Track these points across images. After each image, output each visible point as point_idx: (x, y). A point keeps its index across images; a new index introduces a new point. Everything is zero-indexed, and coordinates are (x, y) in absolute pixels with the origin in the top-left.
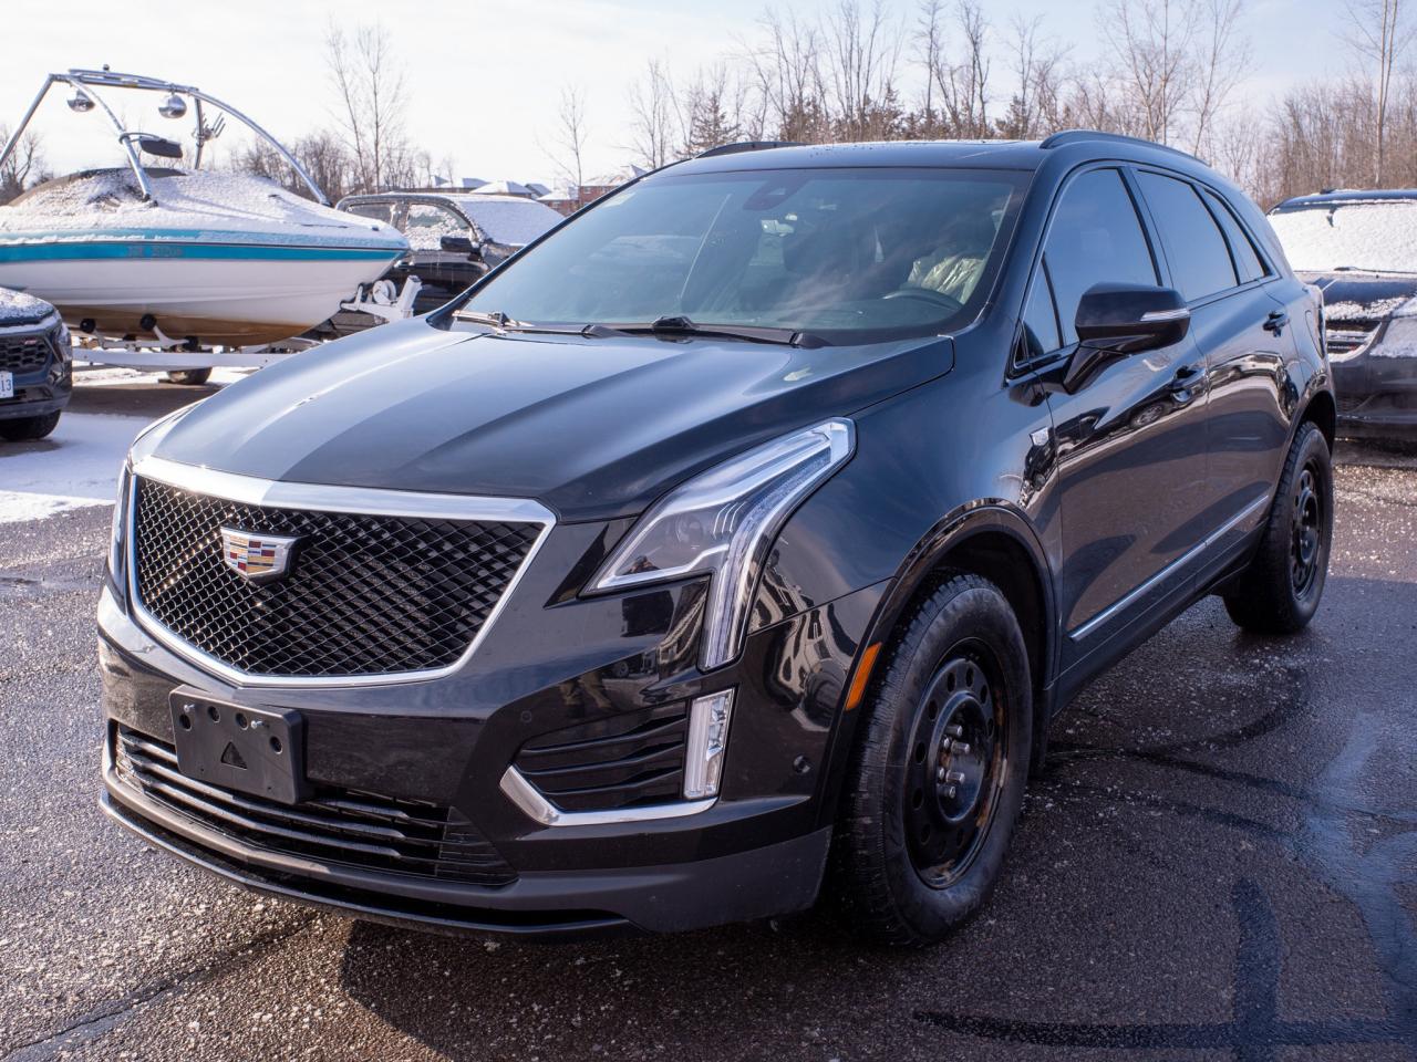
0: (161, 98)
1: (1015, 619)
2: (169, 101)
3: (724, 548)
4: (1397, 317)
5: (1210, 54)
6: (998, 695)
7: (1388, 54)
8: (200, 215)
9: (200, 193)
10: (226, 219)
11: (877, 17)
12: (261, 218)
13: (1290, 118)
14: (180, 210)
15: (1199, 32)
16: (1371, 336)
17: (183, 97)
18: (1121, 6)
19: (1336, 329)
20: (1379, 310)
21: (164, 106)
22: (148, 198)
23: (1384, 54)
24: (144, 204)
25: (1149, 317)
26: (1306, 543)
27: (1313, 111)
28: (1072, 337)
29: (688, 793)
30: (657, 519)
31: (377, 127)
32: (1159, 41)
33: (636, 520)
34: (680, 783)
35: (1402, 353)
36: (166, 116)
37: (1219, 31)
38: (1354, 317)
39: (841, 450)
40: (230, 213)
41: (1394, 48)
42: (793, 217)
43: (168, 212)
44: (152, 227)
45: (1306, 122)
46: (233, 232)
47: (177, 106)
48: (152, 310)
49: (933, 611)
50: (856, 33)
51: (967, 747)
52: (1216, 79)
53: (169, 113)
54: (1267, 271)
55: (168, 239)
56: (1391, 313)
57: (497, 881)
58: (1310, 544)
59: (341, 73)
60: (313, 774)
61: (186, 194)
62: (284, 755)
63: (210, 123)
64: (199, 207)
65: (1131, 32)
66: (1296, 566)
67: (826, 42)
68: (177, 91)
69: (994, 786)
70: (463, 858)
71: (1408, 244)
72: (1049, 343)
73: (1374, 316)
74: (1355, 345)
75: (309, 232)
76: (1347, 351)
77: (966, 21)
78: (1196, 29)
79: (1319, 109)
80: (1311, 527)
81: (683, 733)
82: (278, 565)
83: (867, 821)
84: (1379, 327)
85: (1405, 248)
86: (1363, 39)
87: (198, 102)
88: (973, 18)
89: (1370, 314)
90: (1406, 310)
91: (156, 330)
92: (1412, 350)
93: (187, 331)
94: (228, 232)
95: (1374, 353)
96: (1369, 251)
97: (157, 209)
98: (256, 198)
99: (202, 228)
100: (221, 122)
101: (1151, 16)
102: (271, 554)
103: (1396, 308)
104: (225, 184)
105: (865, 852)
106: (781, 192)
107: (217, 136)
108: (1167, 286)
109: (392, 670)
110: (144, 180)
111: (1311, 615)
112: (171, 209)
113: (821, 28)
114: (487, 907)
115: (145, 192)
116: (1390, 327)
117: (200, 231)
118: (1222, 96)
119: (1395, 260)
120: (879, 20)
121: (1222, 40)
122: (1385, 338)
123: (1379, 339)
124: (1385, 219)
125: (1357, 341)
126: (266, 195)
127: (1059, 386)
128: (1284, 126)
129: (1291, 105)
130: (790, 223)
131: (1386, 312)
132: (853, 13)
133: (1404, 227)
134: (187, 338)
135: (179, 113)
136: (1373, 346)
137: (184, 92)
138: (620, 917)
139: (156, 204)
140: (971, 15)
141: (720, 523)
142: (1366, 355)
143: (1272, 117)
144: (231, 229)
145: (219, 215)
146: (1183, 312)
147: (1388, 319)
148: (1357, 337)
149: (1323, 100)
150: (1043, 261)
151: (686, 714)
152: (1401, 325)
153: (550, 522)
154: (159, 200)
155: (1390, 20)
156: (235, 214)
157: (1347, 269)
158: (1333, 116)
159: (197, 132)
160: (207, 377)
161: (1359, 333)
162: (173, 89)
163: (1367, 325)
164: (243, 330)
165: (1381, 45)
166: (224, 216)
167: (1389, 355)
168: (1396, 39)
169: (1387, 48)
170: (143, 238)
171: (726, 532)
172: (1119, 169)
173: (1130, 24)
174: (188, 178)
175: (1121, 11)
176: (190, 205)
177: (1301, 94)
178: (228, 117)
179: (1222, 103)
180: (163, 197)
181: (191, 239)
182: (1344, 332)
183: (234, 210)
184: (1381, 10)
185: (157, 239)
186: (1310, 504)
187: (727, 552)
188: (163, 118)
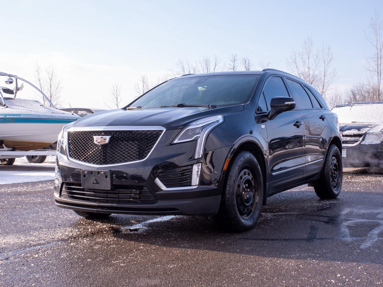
0: (6, 78)
1: (258, 164)
2: (8, 79)
3: (199, 135)
4: (368, 134)
5: (323, 74)
6: (255, 181)
7: (379, 73)
8: (21, 110)
9: (20, 104)
10: (29, 111)
11: (216, 63)
12: (39, 111)
13: (352, 96)
14: (15, 108)
15: (320, 66)
16: (361, 139)
17: (13, 78)
18: (294, 59)
19: (351, 137)
20: (363, 131)
21: (7, 80)
22: (5, 105)
23: (378, 73)
24: (4, 107)
25: (286, 103)
26: (335, 175)
27: (360, 93)
28: (270, 108)
29: (193, 184)
30: (186, 129)
31: (51, 97)
32: (307, 70)
33: (182, 129)
34: (191, 182)
35: (370, 143)
36: (7, 83)
37: (326, 66)
38: (356, 133)
39: (221, 121)
40: (29, 109)
41: (381, 71)
42: (206, 87)
43: (11, 109)
44: (6, 113)
45: (358, 97)
46: (31, 115)
47: (11, 81)
48: (2, 139)
49: (241, 155)
50: (209, 69)
51: (249, 190)
52: (326, 81)
53: (8, 82)
54: (321, 107)
55: (11, 117)
56: (366, 132)
57: (153, 203)
58: (336, 176)
59: (39, 80)
60: (114, 183)
61: (16, 104)
62: (109, 179)
63: (19, 86)
64: (20, 108)
65: (298, 67)
66: (332, 181)
67: (199, 71)
68: (11, 76)
69: (255, 202)
70: (146, 198)
71: (371, 115)
72: (264, 110)
73: (361, 133)
74: (357, 141)
75: (53, 115)
76: (355, 143)
77: (245, 64)
78: (318, 66)
79: (362, 93)
80: (336, 172)
81: (191, 172)
82: (107, 141)
83: (228, 196)
84: (363, 136)
85: (371, 116)
86: (371, 68)
87: (16, 79)
88: (247, 64)
89: (360, 133)
90: (370, 131)
91: (3, 145)
92: (373, 142)
93: (12, 146)
94: (30, 115)
95: (362, 143)
96: (361, 117)
97: (8, 108)
98: (36, 106)
99: (22, 113)
100: (22, 86)
101: (304, 62)
102: (106, 139)
103: (368, 131)
104: (26, 102)
105: (228, 203)
106: (203, 80)
107: (21, 90)
108: (291, 97)
109: (131, 161)
110: (4, 100)
111: (338, 195)
112: (12, 108)
113: (198, 67)
114: (151, 208)
115: (4, 104)
116: (366, 136)
117: (21, 114)
118: (328, 86)
119: (368, 119)
120: (217, 64)
121: (327, 68)
122: (365, 139)
123: (363, 140)
124: (365, 109)
125: (357, 140)
126: (39, 105)
127: (267, 118)
128: (351, 98)
129: (352, 92)
130: (205, 88)
131: (365, 132)
132: (208, 62)
133: (371, 111)
134: (12, 148)
135: (11, 83)
136: (362, 141)
137: (13, 77)
138: (179, 210)
139: (7, 107)
140: (246, 63)
141: (198, 131)
142: (360, 144)
143: (347, 95)
144: (30, 114)
145: (26, 110)
146: (294, 102)
147: (365, 134)
148: (357, 139)
149: (363, 90)
150: (263, 92)
151: (192, 168)
152: (369, 136)
153: (165, 130)
154: (8, 106)
155: (379, 63)
156: (31, 109)
157: (355, 122)
158: (366, 95)
159: (15, 88)
160: (13, 163)
161: (358, 138)
162: (10, 76)
163: (360, 136)
164: (30, 145)
165: (377, 70)
166: (28, 110)
167: (366, 144)
168: (381, 69)
169: (379, 71)
170: (3, 117)
171: (199, 132)
172: (281, 77)
173: (297, 64)
174: (16, 100)
175: (294, 60)
176: (17, 107)
177: (356, 88)
178: (25, 83)
179: (328, 89)
180: (9, 105)
181: (18, 117)
182: (354, 138)
183: (30, 109)
184: (376, 60)
185: (8, 117)
186: (335, 165)
187: (200, 136)
188: (6, 84)
